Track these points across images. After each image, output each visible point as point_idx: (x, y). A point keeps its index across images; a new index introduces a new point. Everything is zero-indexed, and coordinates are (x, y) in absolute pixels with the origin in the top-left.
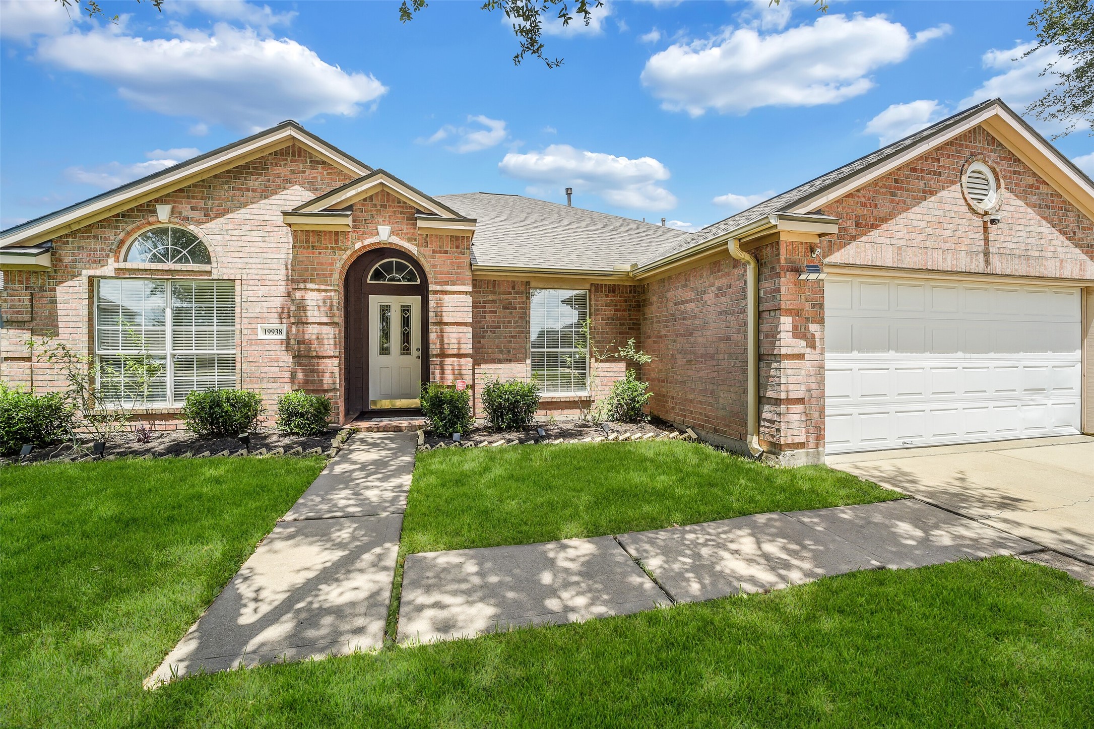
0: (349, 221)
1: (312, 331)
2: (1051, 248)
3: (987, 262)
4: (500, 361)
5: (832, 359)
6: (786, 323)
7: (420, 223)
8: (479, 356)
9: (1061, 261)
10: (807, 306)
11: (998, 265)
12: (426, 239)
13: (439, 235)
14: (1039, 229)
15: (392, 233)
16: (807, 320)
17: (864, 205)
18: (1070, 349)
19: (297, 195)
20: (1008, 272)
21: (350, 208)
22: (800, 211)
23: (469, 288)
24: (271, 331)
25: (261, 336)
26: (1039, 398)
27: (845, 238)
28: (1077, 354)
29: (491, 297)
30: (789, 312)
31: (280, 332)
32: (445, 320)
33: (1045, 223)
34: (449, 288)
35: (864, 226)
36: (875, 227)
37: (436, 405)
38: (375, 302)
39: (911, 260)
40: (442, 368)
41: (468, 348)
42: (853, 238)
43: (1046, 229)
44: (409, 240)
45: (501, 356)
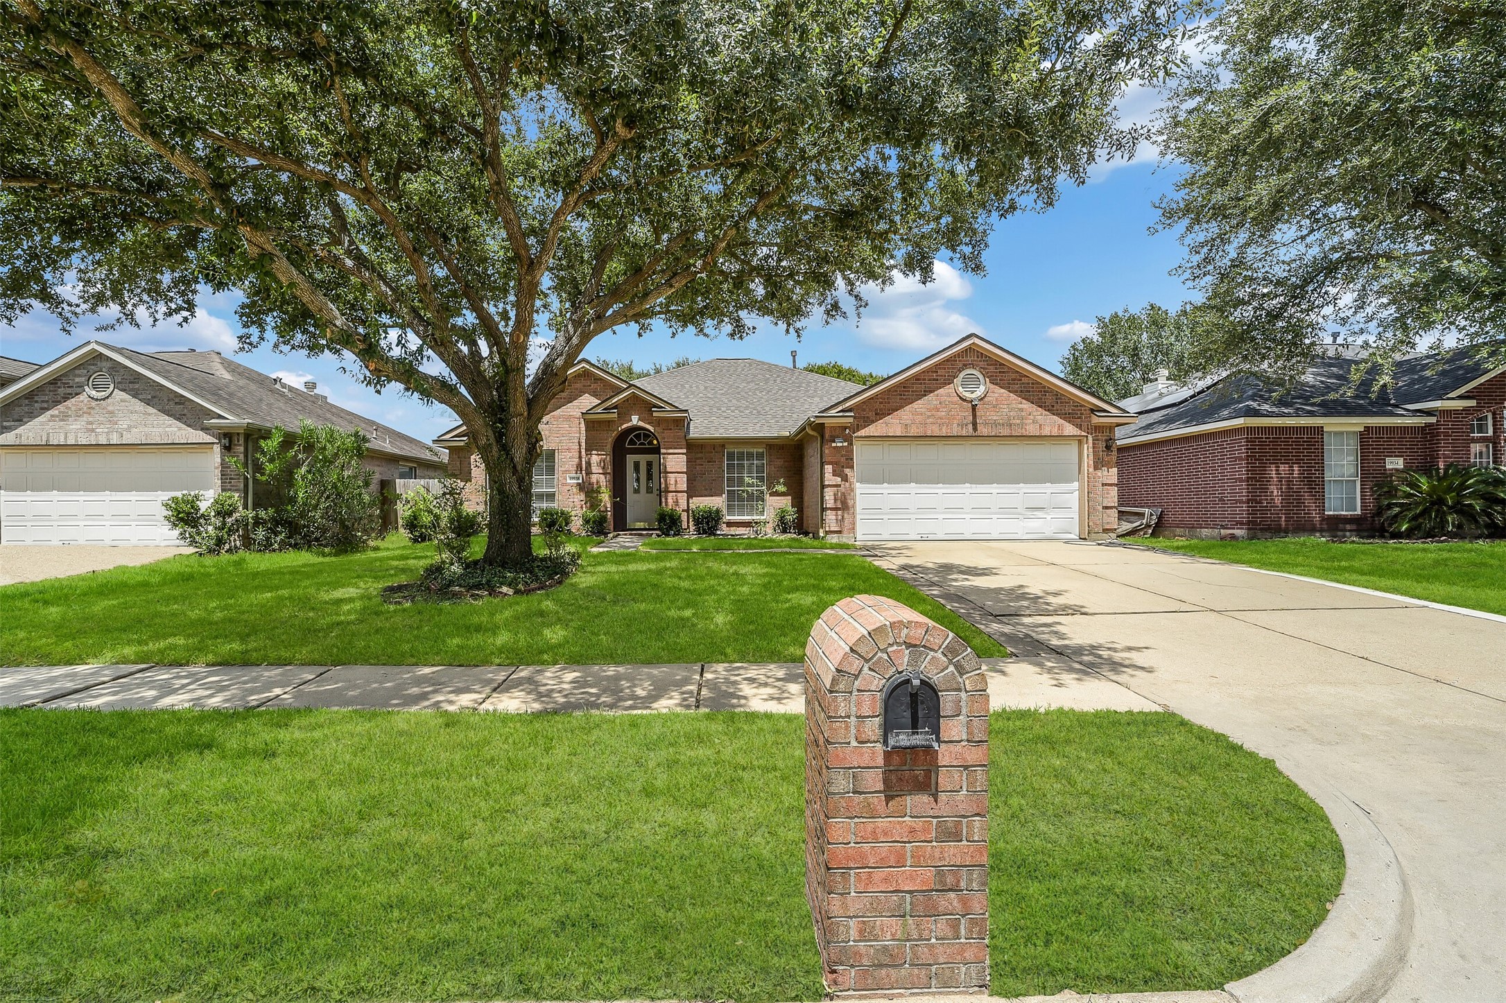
0: (616, 415)
1: (594, 478)
2: (1031, 417)
3: (975, 429)
4: (706, 496)
5: (859, 488)
6: (828, 469)
7: (655, 414)
8: (691, 492)
9: (1040, 425)
10: (843, 459)
11: (983, 430)
12: (659, 422)
13: (666, 420)
14: (1020, 406)
15: (639, 419)
16: (843, 467)
17: (881, 403)
18: (1068, 480)
19: (587, 401)
20: (993, 434)
21: (615, 408)
22: (833, 412)
23: (685, 451)
24: (573, 478)
25: (569, 481)
26: (1039, 514)
27: (868, 422)
28: (1076, 484)
29: (699, 455)
30: (829, 463)
31: (578, 479)
32: (668, 470)
33: (1024, 401)
34: (671, 451)
35: (880, 415)
36: (889, 414)
37: (662, 517)
38: (631, 459)
39: (913, 431)
40: (666, 499)
41: (684, 487)
42: (873, 422)
43: (1026, 405)
44: (649, 423)
45: (706, 493)
